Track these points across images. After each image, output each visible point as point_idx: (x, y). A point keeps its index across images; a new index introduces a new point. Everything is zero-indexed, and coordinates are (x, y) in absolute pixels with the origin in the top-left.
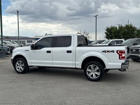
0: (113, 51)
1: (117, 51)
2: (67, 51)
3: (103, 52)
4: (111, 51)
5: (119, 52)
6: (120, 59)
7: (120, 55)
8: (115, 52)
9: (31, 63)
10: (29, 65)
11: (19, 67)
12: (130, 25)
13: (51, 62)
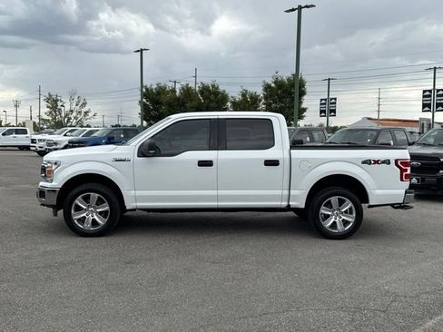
0: (387, 162)
1: (396, 161)
2: (266, 161)
3: (364, 162)
4: (384, 162)
5: (401, 163)
6: (402, 180)
7: (402, 171)
8: (393, 162)
9: (136, 199)
10: (128, 207)
11: (85, 215)
12: (213, 86)
13: (213, 192)
